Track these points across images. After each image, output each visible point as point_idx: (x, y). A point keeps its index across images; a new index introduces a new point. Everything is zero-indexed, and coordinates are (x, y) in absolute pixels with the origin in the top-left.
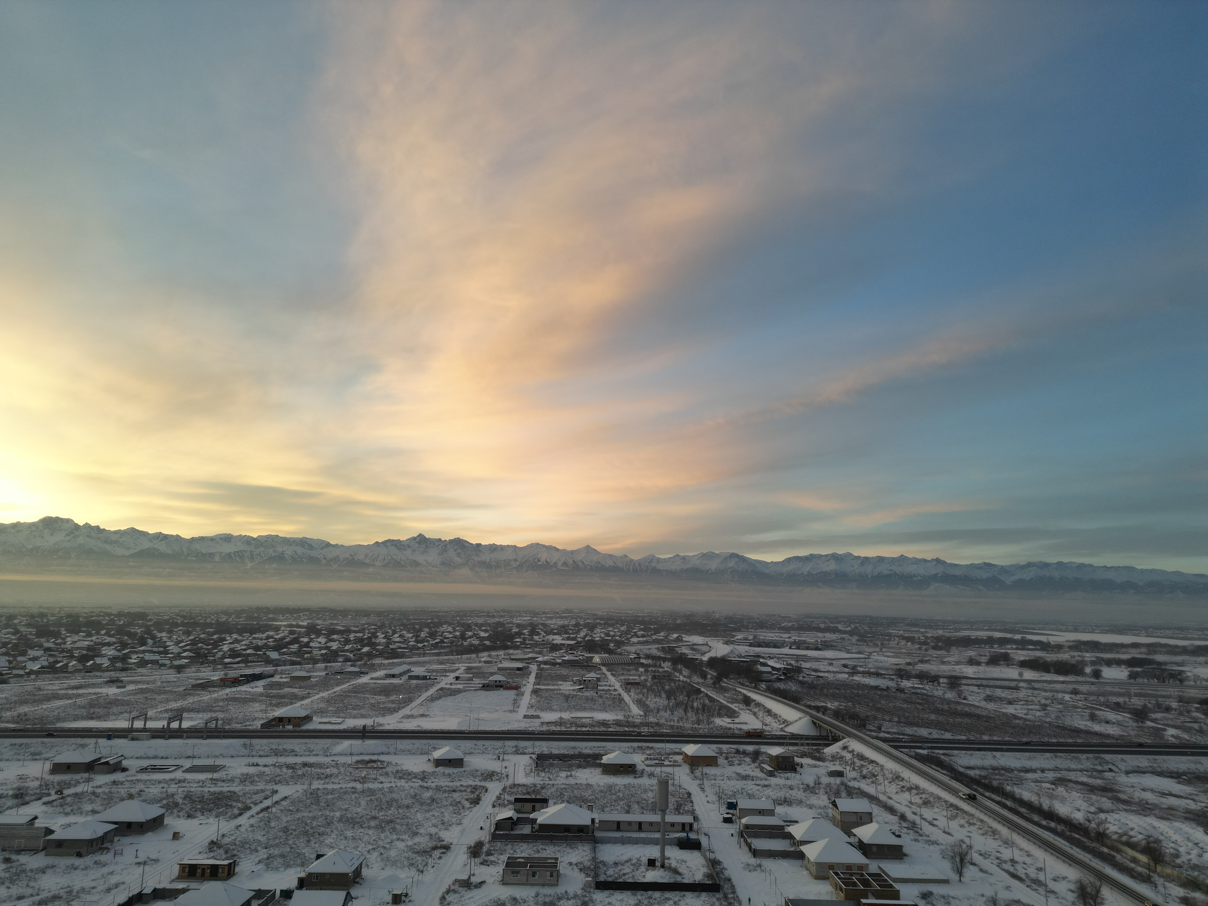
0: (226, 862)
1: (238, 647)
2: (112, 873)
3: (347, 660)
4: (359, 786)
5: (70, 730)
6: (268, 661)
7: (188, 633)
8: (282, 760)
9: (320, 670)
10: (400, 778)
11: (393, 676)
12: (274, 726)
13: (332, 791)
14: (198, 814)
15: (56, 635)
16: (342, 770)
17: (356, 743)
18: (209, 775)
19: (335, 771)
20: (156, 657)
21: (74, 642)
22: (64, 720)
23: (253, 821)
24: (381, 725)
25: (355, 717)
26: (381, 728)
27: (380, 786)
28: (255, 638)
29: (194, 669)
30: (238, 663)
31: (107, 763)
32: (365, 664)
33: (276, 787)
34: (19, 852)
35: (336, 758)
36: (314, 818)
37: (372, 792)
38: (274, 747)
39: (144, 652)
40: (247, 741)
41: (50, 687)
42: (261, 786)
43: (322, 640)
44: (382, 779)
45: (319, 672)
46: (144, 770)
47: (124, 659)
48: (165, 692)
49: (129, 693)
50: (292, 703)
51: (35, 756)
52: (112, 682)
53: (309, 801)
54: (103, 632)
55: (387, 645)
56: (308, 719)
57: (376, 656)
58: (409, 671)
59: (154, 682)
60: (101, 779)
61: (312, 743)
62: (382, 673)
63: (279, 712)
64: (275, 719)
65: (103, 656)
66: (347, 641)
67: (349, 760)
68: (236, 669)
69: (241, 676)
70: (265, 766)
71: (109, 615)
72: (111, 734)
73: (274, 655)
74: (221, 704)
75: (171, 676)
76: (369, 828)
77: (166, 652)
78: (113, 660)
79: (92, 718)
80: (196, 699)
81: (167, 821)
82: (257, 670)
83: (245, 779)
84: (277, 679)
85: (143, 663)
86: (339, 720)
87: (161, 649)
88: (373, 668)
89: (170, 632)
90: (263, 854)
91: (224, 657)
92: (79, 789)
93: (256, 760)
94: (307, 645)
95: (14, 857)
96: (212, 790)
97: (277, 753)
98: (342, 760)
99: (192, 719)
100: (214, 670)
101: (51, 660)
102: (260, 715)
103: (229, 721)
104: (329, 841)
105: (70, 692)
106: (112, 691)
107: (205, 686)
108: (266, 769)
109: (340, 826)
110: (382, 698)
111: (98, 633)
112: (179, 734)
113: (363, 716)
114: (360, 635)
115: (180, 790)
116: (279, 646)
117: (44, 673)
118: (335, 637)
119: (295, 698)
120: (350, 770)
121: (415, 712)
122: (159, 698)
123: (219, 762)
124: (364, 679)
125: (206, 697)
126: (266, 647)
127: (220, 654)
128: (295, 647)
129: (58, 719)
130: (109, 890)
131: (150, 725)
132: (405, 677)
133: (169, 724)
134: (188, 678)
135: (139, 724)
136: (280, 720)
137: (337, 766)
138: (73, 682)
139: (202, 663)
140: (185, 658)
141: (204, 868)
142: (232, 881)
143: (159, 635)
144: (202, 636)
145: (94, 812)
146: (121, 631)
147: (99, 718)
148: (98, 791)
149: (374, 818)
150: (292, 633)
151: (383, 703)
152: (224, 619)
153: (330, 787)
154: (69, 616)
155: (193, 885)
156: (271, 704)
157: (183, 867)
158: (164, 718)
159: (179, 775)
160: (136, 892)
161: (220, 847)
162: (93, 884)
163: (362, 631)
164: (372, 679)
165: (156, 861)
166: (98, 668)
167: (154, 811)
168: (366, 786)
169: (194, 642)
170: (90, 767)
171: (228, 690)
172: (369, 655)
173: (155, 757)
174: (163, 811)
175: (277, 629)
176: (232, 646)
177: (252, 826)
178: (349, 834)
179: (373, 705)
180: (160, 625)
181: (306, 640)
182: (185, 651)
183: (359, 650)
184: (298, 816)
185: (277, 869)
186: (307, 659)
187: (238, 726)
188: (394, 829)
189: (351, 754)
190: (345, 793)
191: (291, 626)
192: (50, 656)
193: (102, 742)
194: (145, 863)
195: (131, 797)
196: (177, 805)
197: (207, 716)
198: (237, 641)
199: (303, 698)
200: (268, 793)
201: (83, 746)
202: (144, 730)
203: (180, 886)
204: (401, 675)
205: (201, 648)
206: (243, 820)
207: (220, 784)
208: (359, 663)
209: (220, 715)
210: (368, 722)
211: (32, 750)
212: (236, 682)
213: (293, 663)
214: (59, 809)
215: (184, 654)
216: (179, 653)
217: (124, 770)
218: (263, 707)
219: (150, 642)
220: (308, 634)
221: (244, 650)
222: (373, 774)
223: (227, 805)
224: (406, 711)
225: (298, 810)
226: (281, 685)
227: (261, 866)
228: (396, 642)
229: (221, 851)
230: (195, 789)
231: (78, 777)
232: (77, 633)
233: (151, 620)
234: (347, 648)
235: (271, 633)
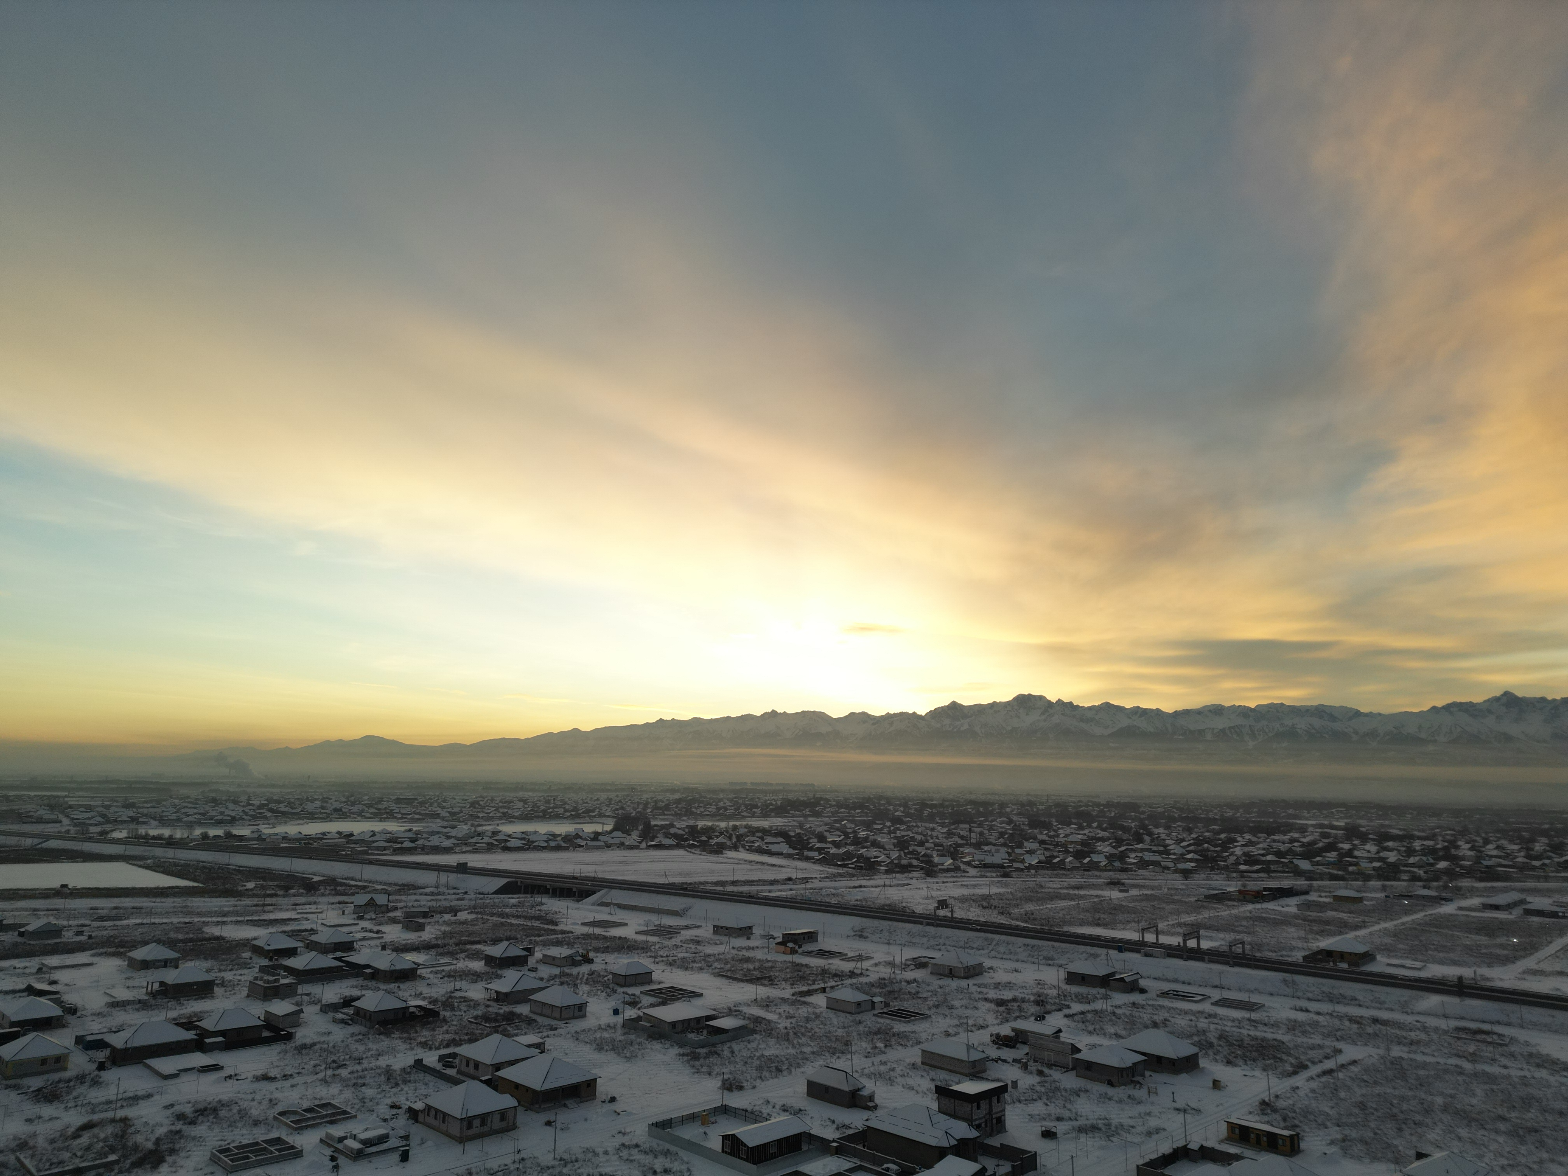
0: (1286, 1133)
1: (1254, 851)
2: (1149, 1114)
3: (1415, 878)
4: (1467, 1066)
5: (1078, 936)
6: (1298, 873)
7: (1190, 830)
8: (1341, 1009)
9: (1374, 890)
10: (1538, 1066)
11: (1496, 907)
12: (1321, 961)
13: (1424, 1066)
14: (1241, 1062)
15: (1047, 826)
16: (1435, 1037)
17: (1452, 1002)
18: (1246, 1014)
19: (1423, 1036)
20: (1156, 858)
21: (1067, 836)
22: (1071, 924)
23: (1314, 1085)
24: (1488, 979)
25: (1442, 962)
26: (1489, 984)
27: (1505, 1072)
28: (1274, 841)
29: (1203, 876)
30: (1257, 871)
31: (1122, 980)
32: (1446, 887)
33: (1340, 1045)
34: (1050, 1066)
35: (1422, 1018)
36: (1403, 1098)
37: (1491, 1079)
38: (1325, 989)
39: (1142, 850)
40: (1288, 976)
41: (1051, 885)
42: (1317, 1040)
43: (1372, 847)
44: (1504, 1061)
45: (1374, 892)
46: (1165, 994)
47: (1122, 857)
48: (1174, 902)
49: (1134, 899)
50: (1341, 933)
51: (1049, 961)
52: (1113, 884)
53: (1390, 1073)
54: (1095, 825)
55: (1478, 859)
56: (1368, 957)
57: (1462, 876)
58: (1522, 902)
59: (1159, 888)
60: (1120, 999)
61: (1382, 992)
62: (1476, 901)
63: (1325, 943)
64: (1320, 951)
65: (1099, 853)
66: (1410, 852)
67: (1443, 1024)
68: (1255, 880)
69: (1265, 889)
70: (1318, 1013)
71: (1098, 805)
72: (1122, 946)
73: (1304, 865)
74: (1244, 923)
75: (1178, 882)
76: (1497, 1131)
77: (1167, 852)
78: (1110, 857)
79: (1098, 925)
80: (1212, 913)
81: (1203, 1063)
82: (1286, 884)
83: (1293, 1026)
84: (1313, 897)
85: (1143, 864)
86: (1418, 964)
87: (1161, 848)
88: (1459, 893)
89: (1168, 827)
90: (1335, 1133)
91: (1237, 863)
92: (1099, 1005)
93: (1304, 1004)
94: (1349, 854)
95: (1046, 1071)
96: (1252, 1033)
97: (1331, 998)
98: (1432, 1022)
99: (1211, 939)
100: (1229, 879)
101: (1048, 854)
102: (1300, 944)
103: (1259, 947)
104: (1431, 1136)
105: (1072, 892)
106: (1115, 894)
107: (1221, 898)
108: (1321, 1018)
109: (1446, 1118)
110: (1483, 940)
111: (1090, 826)
112: (1197, 955)
113: (1455, 963)
114: (1430, 843)
115: (1212, 1027)
116: (1309, 852)
117: (1043, 868)
118: (1390, 844)
119: (1343, 927)
120: (1449, 1039)
121: (1546, 966)
122: (1169, 907)
123: (1255, 998)
124: (1448, 909)
125: (1224, 912)
126: (1290, 852)
127: (1232, 859)
128: (1332, 856)
129: (1065, 922)
130: (1149, 1134)
131: (1164, 940)
132: (1517, 912)
133: (1185, 941)
134: (1199, 886)
135: (1150, 938)
136: (1329, 954)
137: (1424, 1029)
138: (1073, 881)
139: (1212, 869)
140: (1191, 860)
141: (1259, 1133)
142: (1297, 1160)
143: (1156, 831)
144: (1207, 834)
145: (1118, 1036)
146: (1113, 825)
147: (1105, 925)
148: (1118, 1011)
149: (1503, 1119)
150: (1324, 835)
151: (1486, 947)
152: (1229, 813)
153: (1419, 1058)
154: (1057, 805)
155: (1248, 1153)
156: (1311, 931)
157: (1232, 1126)
158: (1178, 934)
159: (1207, 1007)
160: (1181, 1144)
161: (1275, 1110)
162: (1132, 1122)
163: (1432, 837)
164: (1460, 908)
165: (1198, 1111)
166: (1094, 866)
167: (1183, 1049)
168: (1480, 1067)
169: (1198, 842)
170: (1106, 981)
171: (1250, 907)
172: (1450, 874)
173: (1176, 981)
174: (1193, 1050)
175: (1303, 830)
176: (1246, 849)
177: (1313, 1091)
178: (1463, 1132)
179: (1468, 950)
180: (1154, 818)
181: (1346, 846)
182: (1189, 852)
183: (1432, 865)
184: (1378, 1090)
185: (1359, 1158)
186: (1353, 873)
187: (1272, 955)
188: (1541, 1145)
189: (1446, 1016)
190: (1446, 1071)
191: (1321, 826)
192: (1046, 849)
193: (1113, 953)
194: (1185, 1111)
195: (1155, 1025)
196: (1211, 1045)
197: (1231, 937)
198: (1250, 843)
199: (1357, 927)
200: (1328, 1051)
201: (1095, 956)
202: (1157, 945)
203: (1233, 1150)
204: (1509, 907)
205: (1208, 850)
206: (1299, 1080)
207: (1261, 1027)
208: (1435, 884)
209: (1247, 938)
210: (1467, 972)
211: (1045, 953)
212: (1258, 896)
213: (1334, 878)
214: (1081, 1025)
215: (1189, 856)
216: (1183, 855)
217: (1143, 991)
218: (1302, 933)
219: (1147, 838)
220: (1348, 838)
221: (1263, 855)
222: (1487, 1051)
223: (1275, 1057)
224: (1530, 962)
225: (1375, 1083)
226: (1322, 907)
227: (1334, 1149)
228: (1491, 856)
229: (1277, 1116)
230: (1229, 1027)
231: (1094, 991)
232: (1068, 824)
233: (1143, 813)
234: (1412, 860)
235: (1296, 835)
